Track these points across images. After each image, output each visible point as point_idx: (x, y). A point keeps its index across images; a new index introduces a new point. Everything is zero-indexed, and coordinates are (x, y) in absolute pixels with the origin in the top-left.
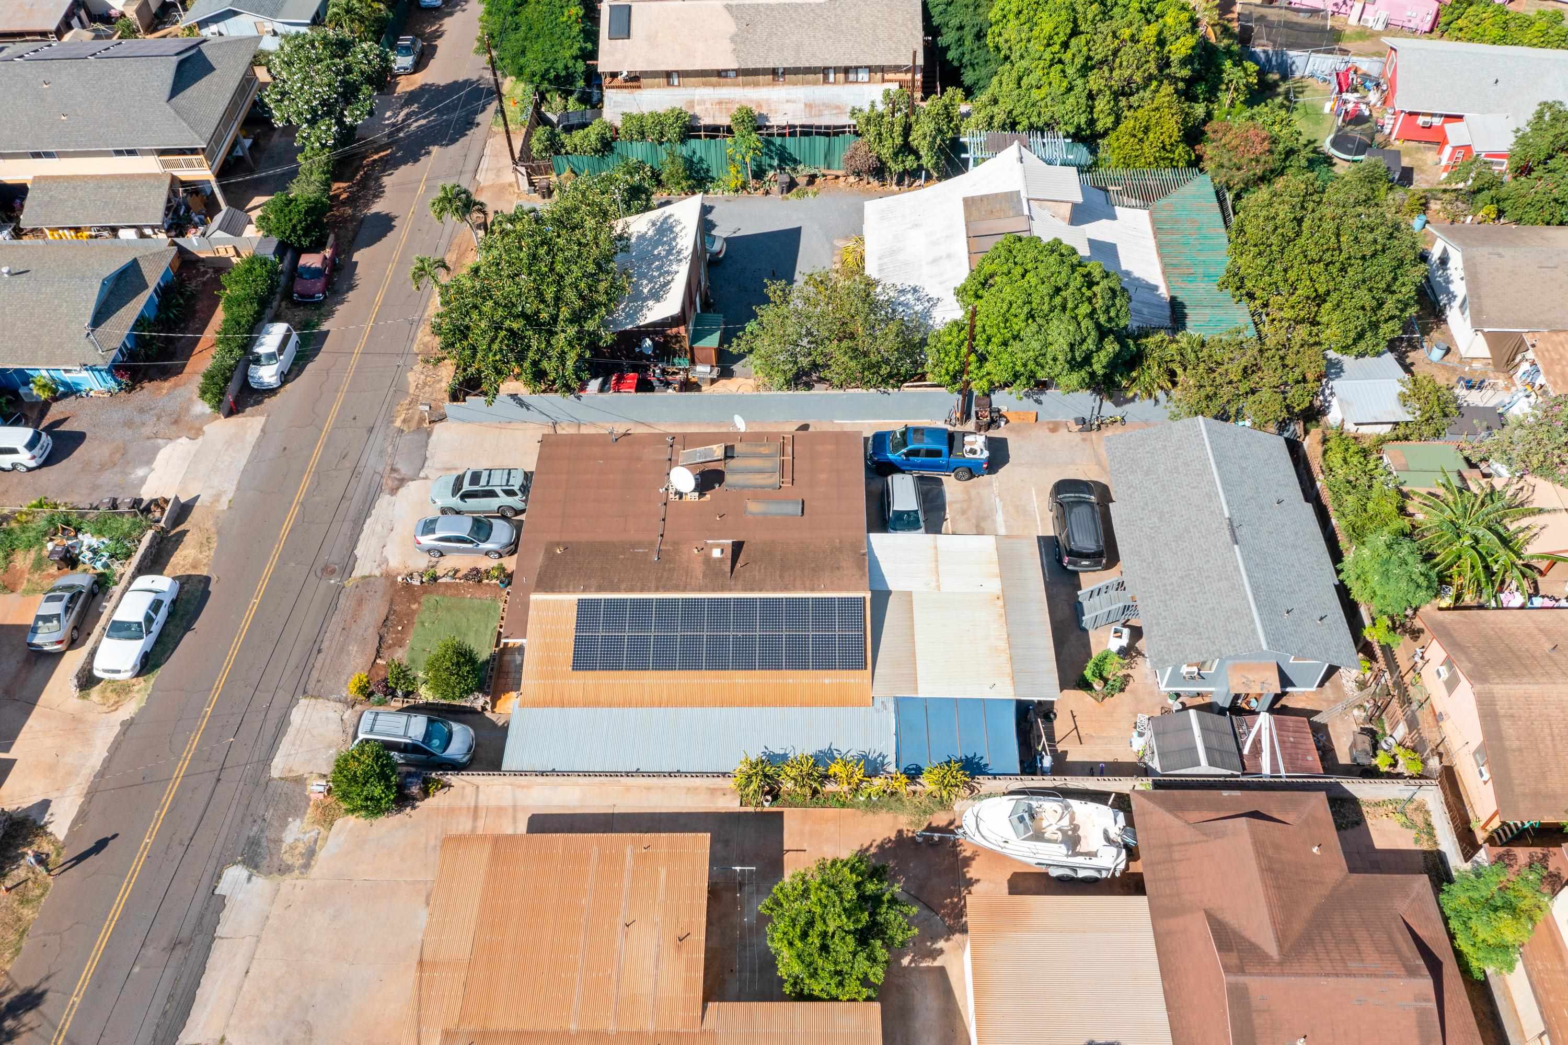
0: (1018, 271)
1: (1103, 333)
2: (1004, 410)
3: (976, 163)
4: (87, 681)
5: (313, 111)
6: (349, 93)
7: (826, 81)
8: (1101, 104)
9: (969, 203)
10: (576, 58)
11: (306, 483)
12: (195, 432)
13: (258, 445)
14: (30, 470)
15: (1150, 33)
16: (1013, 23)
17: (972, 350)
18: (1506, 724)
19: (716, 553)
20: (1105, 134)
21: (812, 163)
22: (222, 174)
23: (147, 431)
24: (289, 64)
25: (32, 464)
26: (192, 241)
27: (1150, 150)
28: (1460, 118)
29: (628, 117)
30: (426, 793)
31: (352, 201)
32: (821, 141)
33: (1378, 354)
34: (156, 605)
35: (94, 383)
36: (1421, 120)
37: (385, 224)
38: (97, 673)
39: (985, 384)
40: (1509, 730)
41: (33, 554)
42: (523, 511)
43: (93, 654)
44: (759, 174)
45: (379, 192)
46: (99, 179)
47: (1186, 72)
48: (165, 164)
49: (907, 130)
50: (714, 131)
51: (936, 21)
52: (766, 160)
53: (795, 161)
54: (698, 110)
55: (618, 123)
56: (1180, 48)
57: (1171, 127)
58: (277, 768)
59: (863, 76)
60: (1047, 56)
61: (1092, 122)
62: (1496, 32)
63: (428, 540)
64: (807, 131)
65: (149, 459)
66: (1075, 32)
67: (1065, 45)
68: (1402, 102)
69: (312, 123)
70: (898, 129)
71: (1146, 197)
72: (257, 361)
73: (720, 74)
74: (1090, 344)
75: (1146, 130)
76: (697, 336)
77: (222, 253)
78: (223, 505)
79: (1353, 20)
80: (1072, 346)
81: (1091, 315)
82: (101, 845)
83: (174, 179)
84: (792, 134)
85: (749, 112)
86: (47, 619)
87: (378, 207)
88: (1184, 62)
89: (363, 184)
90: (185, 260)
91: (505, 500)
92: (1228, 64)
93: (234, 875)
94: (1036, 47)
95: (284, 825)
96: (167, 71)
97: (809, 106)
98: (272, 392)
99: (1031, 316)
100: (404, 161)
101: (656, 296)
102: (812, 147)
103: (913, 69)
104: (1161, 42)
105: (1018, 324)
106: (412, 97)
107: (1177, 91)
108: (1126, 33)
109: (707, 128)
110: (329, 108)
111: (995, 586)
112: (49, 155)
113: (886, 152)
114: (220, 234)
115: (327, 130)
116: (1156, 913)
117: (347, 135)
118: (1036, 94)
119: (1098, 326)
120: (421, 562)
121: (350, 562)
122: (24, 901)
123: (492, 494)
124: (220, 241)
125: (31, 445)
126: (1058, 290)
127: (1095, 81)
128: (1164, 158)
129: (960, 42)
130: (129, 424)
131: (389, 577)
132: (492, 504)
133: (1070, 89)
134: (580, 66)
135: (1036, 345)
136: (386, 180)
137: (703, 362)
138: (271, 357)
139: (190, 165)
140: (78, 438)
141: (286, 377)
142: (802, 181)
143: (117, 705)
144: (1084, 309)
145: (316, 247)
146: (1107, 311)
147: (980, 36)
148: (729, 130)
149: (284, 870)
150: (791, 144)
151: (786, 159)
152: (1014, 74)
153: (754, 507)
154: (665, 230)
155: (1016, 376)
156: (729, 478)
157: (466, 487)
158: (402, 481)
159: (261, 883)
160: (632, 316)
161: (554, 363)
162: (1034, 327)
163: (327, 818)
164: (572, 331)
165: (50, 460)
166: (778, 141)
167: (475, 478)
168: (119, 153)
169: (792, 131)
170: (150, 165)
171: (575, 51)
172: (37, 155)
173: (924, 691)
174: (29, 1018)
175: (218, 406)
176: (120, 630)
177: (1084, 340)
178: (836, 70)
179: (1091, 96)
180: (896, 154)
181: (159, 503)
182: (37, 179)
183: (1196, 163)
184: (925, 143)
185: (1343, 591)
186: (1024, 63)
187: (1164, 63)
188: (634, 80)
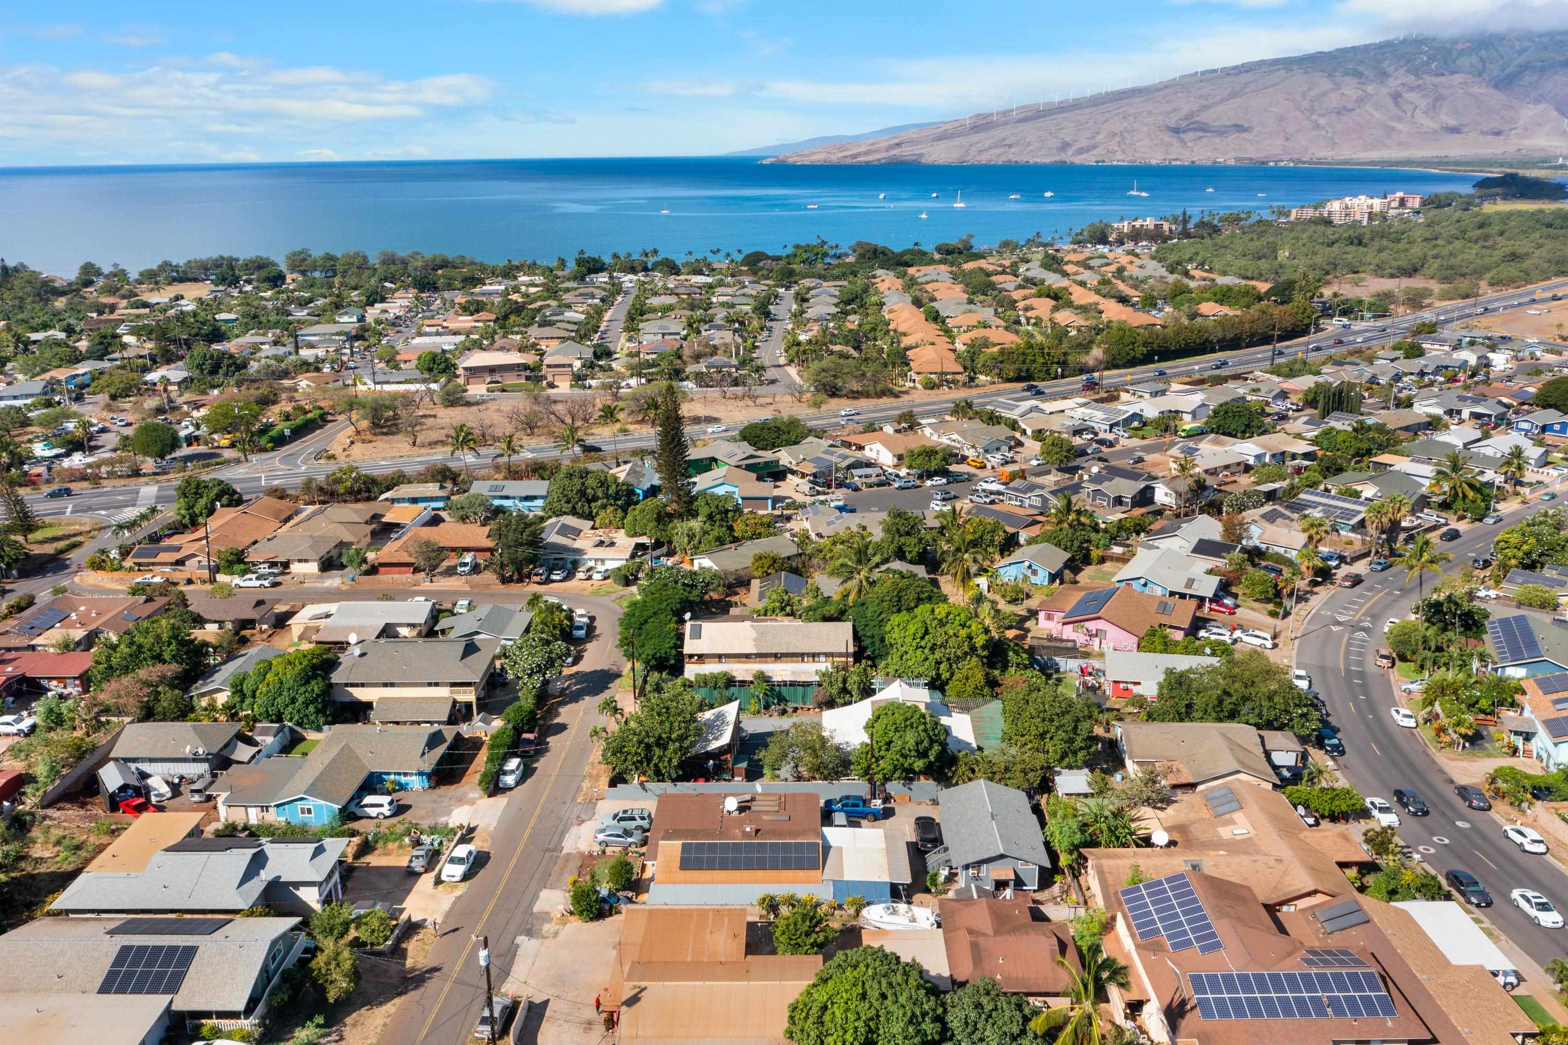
0: (890, 713)
1: (932, 742)
2: (893, 793)
3: (881, 690)
4: (438, 881)
5: (532, 669)
6: (550, 663)
7: (803, 661)
8: (943, 667)
9: (873, 703)
10: (671, 648)
11: (533, 821)
12: (472, 802)
13: (506, 807)
14: (386, 817)
15: (963, 633)
16: (896, 629)
17: (873, 756)
19: (748, 829)
20: (947, 683)
21: (796, 702)
22: (478, 699)
23: (444, 804)
24: (521, 648)
25: (388, 813)
26: (465, 729)
27: (969, 689)
28: (1139, 683)
29: (698, 675)
30: (611, 915)
31: (542, 718)
32: (800, 689)
34: (470, 853)
35: (416, 783)
36: (1122, 686)
37: (562, 728)
38: (443, 877)
39: (880, 776)
41: (397, 844)
42: (648, 830)
43: (440, 871)
44: (767, 707)
45: (558, 715)
46: (414, 700)
47: (985, 653)
48: (452, 692)
49: (845, 681)
50: (743, 683)
51: (860, 634)
52: (770, 700)
53: (787, 701)
54: (734, 674)
55: (693, 679)
56: (980, 641)
57: (979, 677)
58: (536, 908)
59: (823, 659)
60: (914, 644)
61: (939, 676)
62: (1160, 647)
63: (601, 837)
64: (793, 684)
65: (449, 813)
66: (926, 632)
67: (922, 638)
68: (1111, 676)
69: (530, 676)
70: (840, 679)
71: (965, 709)
72: (505, 773)
73: (747, 656)
74: (926, 743)
75: (967, 678)
76: (736, 761)
77: (478, 734)
78: (492, 828)
79: (1096, 648)
80: (917, 744)
81: (925, 730)
82: (456, 930)
83: (455, 702)
84: (785, 685)
85: (762, 673)
87: (557, 720)
88: (984, 647)
89: (549, 711)
90: (458, 736)
91: (639, 822)
92: (1011, 653)
93: (520, 939)
94: (908, 640)
95: (542, 925)
96: (460, 648)
97: (794, 673)
98: (510, 789)
99: (896, 730)
100: (570, 702)
101: (716, 739)
102: (795, 693)
103: (847, 655)
104: (970, 637)
105: (891, 734)
106: (570, 677)
107: (984, 664)
108: (951, 632)
109: (740, 682)
110: (540, 670)
111: (884, 846)
112: (392, 685)
113: (834, 691)
114: (480, 724)
115: (537, 680)
116: (945, 933)
117: (546, 683)
118: (910, 663)
119: (930, 738)
120: (596, 849)
121: (558, 847)
122: (425, 944)
123: (633, 819)
124: (478, 728)
125: (391, 803)
126: (906, 720)
127: (938, 655)
128: (978, 692)
129: (873, 643)
130: (435, 802)
131: (581, 854)
132: (632, 824)
133: (926, 659)
134: (674, 652)
135: (900, 743)
136: (561, 710)
137: (739, 775)
138: (512, 772)
139: (465, 692)
140: (408, 807)
141: (519, 782)
142: (790, 710)
143: (452, 892)
144: (921, 727)
145: (530, 731)
146: (933, 730)
147: (882, 640)
148: (752, 682)
149: (544, 937)
150: (784, 691)
151: (782, 699)
152: (899, 654)
153: (765, 817)
154: (721, 716)
155: (896, 768)
156: (753, 808)
157: (621, 815)
158: (583, 821)
159: (533, 941)
160: (704, 748)
161: (666, 764)
162: (898, 734)
163: (563, 921)
164: (677, 744)
165: (394, 815)
166: (777, 689)
167: (625, 812)
168: (430, 684)
169: (785, 684)
170: (444, 692)
171: (671, 645)
172: (385, 685)
173: (847, 877)
174: (437, 974)
175: (486, 790)
176: (452, 861)
177: (922, 742)
178: (808, 655)
179: (938, 663)
180: (839, 693)
181: (461, 827)
182: (381, 700)
183: (996, 696)
184: (855, 686)
186: (904, 649)
187: (973, 649)
188: (701, 658)
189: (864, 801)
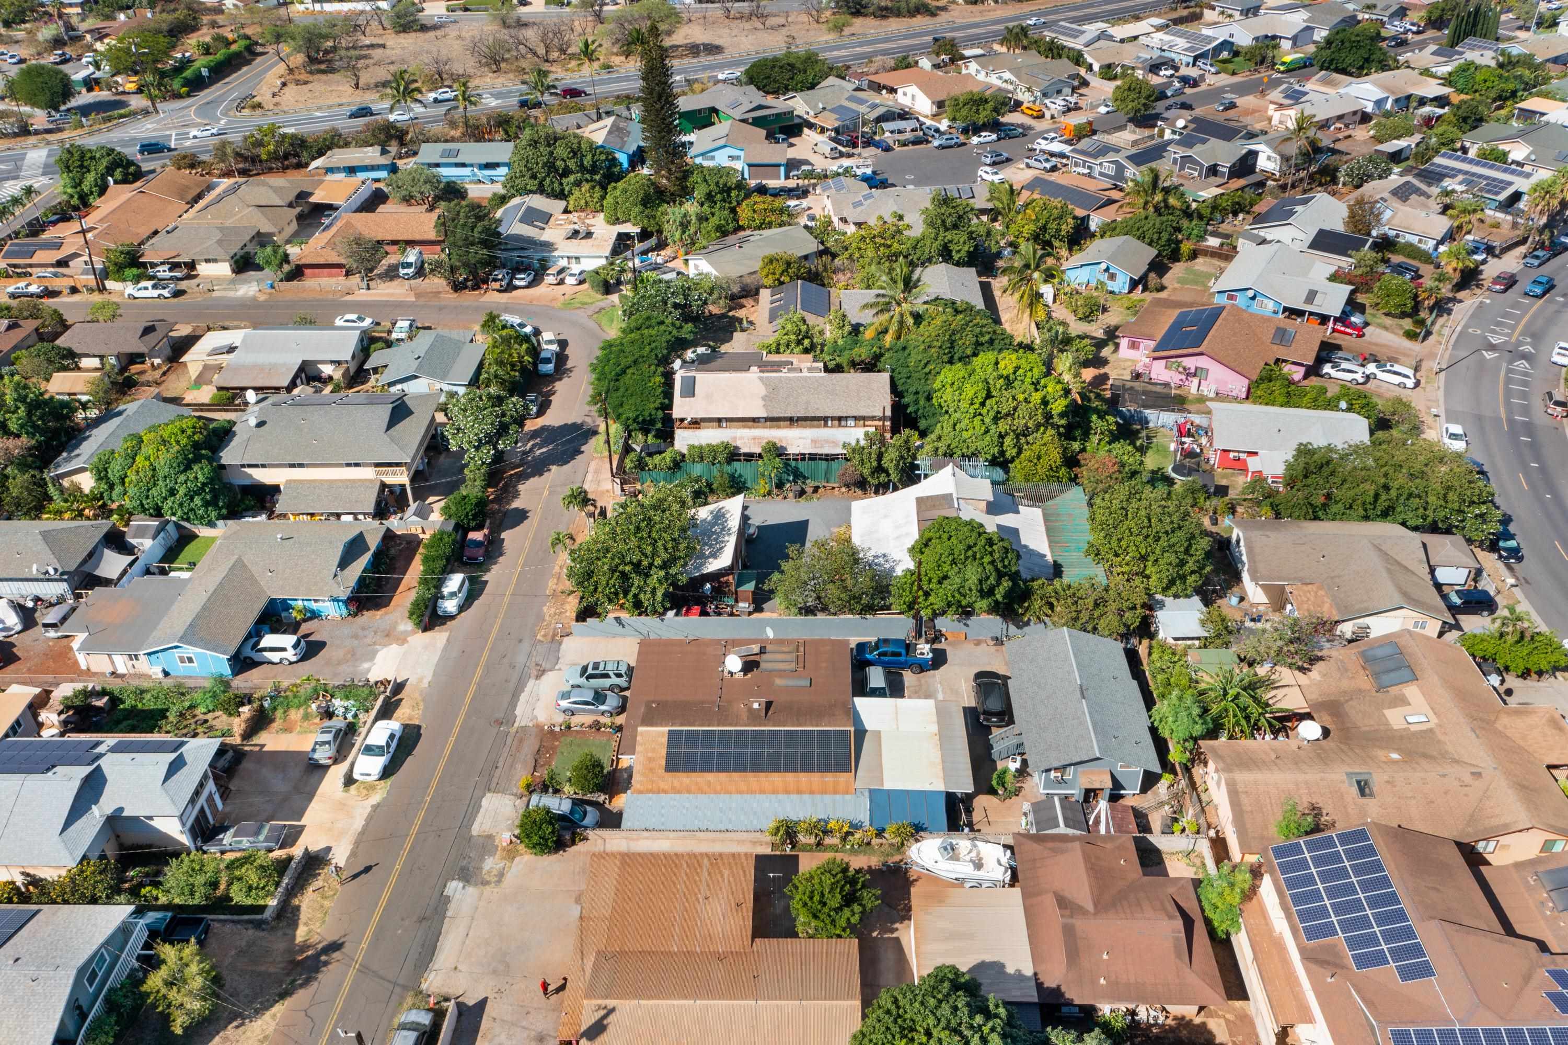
0: (946, 536)
1: (1000, 575)
2: (944, 630)
3: (926, 476)
4: (349, 781)
5: (480, 440)
6: (503, 429)
7: (826, 425)
8: (1008, 441)
9: (920, 501)
10: (657, 409)
11: (479, 671)
12: (402, 640)
13: (445, 649)
14: (291, 663)
15: (1037, 397)
16: (949, 390)
17: (920, 588)
18: (1243, 797)
19: (756, 706)
20: (1012, 460)
21: (816, 478)
22: (413, 480)
23: (368, 641)
24: (465, 410)
25: (294, 659)
26: (394, 523)
27: (1042, 470)
28: (1256, 453)
29: (692, 447)
30: (573, 843)
31: (497, 500)
32: (822, 465)
33: (1188, 596)
34: (392, 736)
35: (331, 610)
36: (1232, 455)
37: (521, 516)
38: (356, 776)
39: (929, 611)
40: (1244, 800)
41: (302, 711)
42: (627, 689)
43: (352, 765)
44: (780, 485)
45: (516, 495)
46: (331, 482)
47: (1063, 422)
48: (378, 473)
49: (880, 457)
50: (749, 457)
51: (900, 388)
52: (785, 476)
53: (805, 478)
54: (738, 443)
55: (685, 451)
56: (1058, 406)
57: (1054, 455)
58: (476, 830)
59: (851, 423)
60: (972, 411)
61: (1002, 453)
62: (1281, 399)
63: (564, 704)
64: (813, 457)
65: (371, 656)
66: (989, 396)
67: (983, 404)
68: (1219, 444)
69: (477, 448)
70: (874, 456)
71: (1036, 500)
72: (443, 597)
73: (755, 420)
74: (992, 580)
75: (1039, 458)
76: (740, 583)
77: (413, 531)
78: (425, 684)
79: (1194, 390)
80: (980, 581)
81: (992, 562)
82: (368, 869)
83: (383, 485)
84: (803, 459)
85: (774, 445)
86: (324, 743)
87: (516, 504)
88: (1062, 415)
89: (505, 489)
90: (389, 536)
91: (614, 680)
92: (1094, 417)
93: (454, 887)
94: (964, 405)
95: (482, 859)
96: (384, 412)
97: (814, 441)
98: (452, 617)
99: (954, 562)
100: (533, 475)
101: (714, 555)
102: (816, 467)
103: (883, 418)
104: (1045, 402)
105: (946, 567)
106: (535, 434)
107: (1059, 434)
108: (1021, 397)
109: (745, 455)
110: (491, 440)
111: (934, 728)
112: (301, 466)
113: (866, 472)
114: (415, 518)
115: (487, 453)
116: (1025, 896)
117: (499, 457)
118: (965, 435)
119: (997, 570)
120: (560, 718)
121: (510, 718)
122: (324, 897)
123: (606, 676)
124: (413, 523)
125: (295, 646)
126: (970, 547)
127: (1003, 426)
128: (1052, 475)
129: (916, 402)
130: (355, 636)
131: (539, 727)
132: (606, 683)
133: (987, 431)
134: (660, 414)
135: (958, 580)
136: (521, 487)
137: (744, 600)
138: (453, 594)
139: (394, 473)
140: (321, 645)
141: (462, 608)
142: (809, 490)
143: (367, 797)
144: (987, 559)
145: (479, 528)
146: (1002, 561)
147: (929, 398)
148: (760, 456)
149: (485, 883)
150: (802, 466)
151: (798, 475)
152: (951, 422)
153: (779, 682)
154: (719, 516)
155: (949, 605)
156: (763, 665)
157: (590, 671)
158: (544, 672)
159: (471, 890)
160: (698, 568)
161: (648, 596)
162: (956, 569)
163: (511, 854)
164: (662, 573)
165: (304, 658)
166: (793, 464)
167: (596, 666)
168: (349, 465)
169: (803, 457)
170: (368, 473)
171: (657, 404)
172: (292, 466)
173: (887, 786)
174: (336, 955)
175: (418, 624)
176: (369, 750)
177: (988, 578)
178: (833, 419)
179: (1002, 436)
180: (873, 473)
181: (385, 683)
182: (289, 482)
183: (1074, 480)
184: (892, 465)
185: (1153, 730)
186: (958, 415)
187: (1048, 416)
188: (696, 423)
189: (908, 647)
